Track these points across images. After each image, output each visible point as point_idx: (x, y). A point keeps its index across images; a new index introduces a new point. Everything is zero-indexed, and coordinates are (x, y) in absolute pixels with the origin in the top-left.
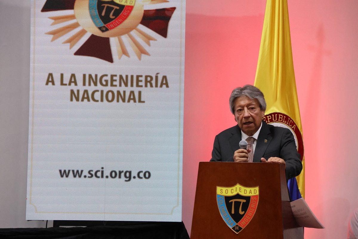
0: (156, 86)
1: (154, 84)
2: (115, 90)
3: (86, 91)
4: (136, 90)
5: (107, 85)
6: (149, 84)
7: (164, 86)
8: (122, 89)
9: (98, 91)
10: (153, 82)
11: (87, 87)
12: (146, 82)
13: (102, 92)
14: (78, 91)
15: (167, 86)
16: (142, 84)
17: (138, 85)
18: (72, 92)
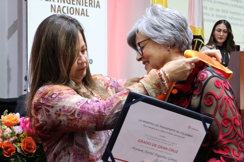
0: (94, 7)
1: (93, 6)
2: (74, 7)
3: (59, 6)
4: (85, 8)
5: (70, 3)
6: (91, 5)
7: (98, 7)
8: (78, 7)
9: (65, 7)
10: (93, 4)
11: (59, 4)
12: (90, 4)
13: (68, 7)
14: (55, 6)
15: (99, 8)
16: (88, 4)
17: (86, 6)
18: (52, 6)
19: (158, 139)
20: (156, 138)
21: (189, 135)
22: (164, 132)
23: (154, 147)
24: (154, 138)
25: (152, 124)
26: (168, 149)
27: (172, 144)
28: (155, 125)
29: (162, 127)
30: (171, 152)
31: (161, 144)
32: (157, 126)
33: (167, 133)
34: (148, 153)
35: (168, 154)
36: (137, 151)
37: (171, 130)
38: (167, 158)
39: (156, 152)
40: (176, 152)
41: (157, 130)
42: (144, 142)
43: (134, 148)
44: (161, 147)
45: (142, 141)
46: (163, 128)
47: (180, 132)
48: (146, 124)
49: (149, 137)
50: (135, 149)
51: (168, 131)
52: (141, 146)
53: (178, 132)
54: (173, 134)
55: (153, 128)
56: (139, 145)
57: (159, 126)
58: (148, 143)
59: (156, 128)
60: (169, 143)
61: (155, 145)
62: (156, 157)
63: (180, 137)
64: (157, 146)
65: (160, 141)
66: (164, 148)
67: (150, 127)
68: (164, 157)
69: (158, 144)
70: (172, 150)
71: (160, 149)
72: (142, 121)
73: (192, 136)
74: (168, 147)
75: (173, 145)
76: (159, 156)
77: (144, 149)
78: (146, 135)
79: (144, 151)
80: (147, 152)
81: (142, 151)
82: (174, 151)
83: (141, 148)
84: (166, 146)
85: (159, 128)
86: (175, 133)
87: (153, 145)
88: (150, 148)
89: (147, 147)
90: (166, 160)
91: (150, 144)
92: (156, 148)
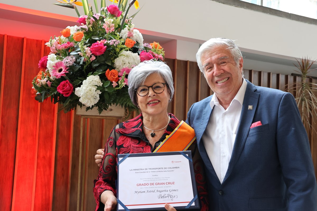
19: (152, 178)
20: (151, 178)
21: (176, 168)
22: (154, 172)
23: (152, 186)
24: (148, 179)
25: (142, 169)
26: (165, 184)
27: (166, 179)
28: (144, 169)
29: (150, 169)
30: (170, 185)
31: (158, 182)
32: (147, 169)
33: (157, 172)
34: (150, 192)
35: (167, 187)
36: (140, 193)
37: (160, 168)
38: (169, 191)
39: (156, 189)
40: (173, 183)
41: (147, 172)
42: (143, 185)
43: (136, 192)
44: (158, 184)
45: (140, 185)
46: (152, 169)
47: (167, 168)
48: (137, 171)
49: (145, 180)
50: (138, 192)
51: (157, 170)
52: (141, 188)
53: (166, 168)
54: (162, 171)
55: (144, 172)
56: (139, 189)
59: (146, 171)
60: (163, 179)
61: (153, 184)
62: (159, 193)
63: (169, 171)
64: (155, 184)
65: (155, 179)
66: (161, 184)
67: (141, 172)
68: (165, 191)
69: (155, 182)
70: (169, 183)
71: (159, 186)
72: (133, 170)
73: (179, 168)
74: (165, 182)
75: (167, 179)
76: (161, 192)
77: (146, 190)
78: (141, 179)
79: (146, 192)
81: (144, 192)
82: (171, 183)
83: (143, 190)
84: (162, 182)
85: (148, 170)
86: (164, 170)
87: (151, 184)
88: (149, 188)
89: (147, 188)
90: (169, 193)
91: (148, 184)
92: (155, 186)
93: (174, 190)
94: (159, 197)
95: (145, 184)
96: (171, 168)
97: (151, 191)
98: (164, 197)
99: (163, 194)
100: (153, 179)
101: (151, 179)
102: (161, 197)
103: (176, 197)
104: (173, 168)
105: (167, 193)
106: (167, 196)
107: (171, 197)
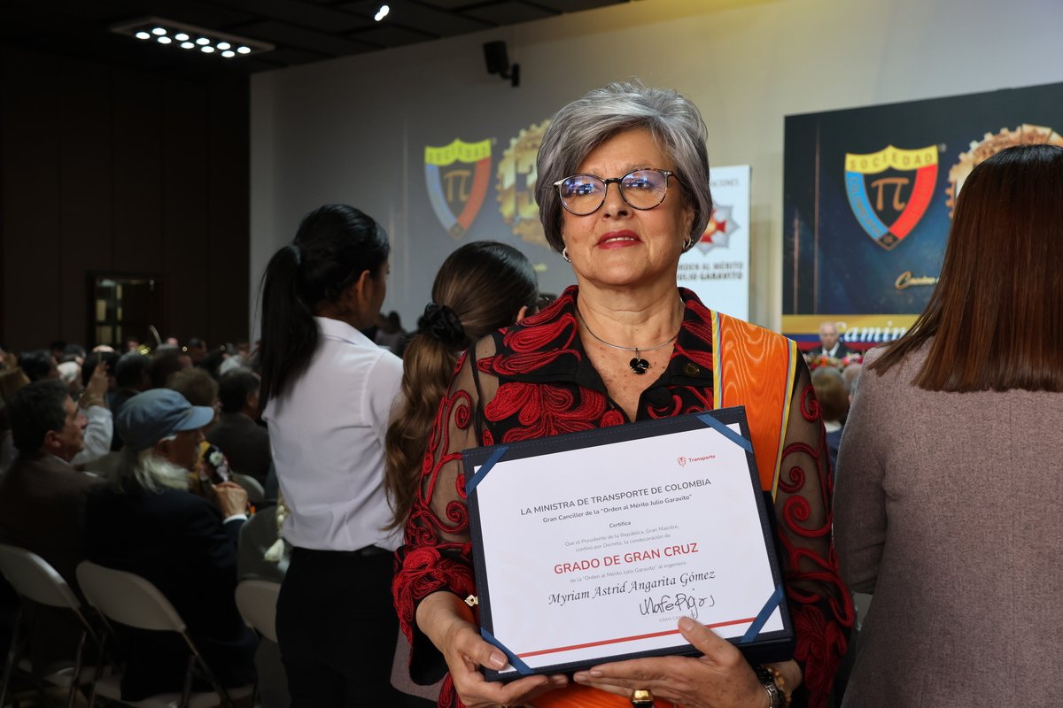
19: (611, 537)
20: (604, 538)
21: (698, 483)
22: (614, 509)
23: (613, 568)
24: (596, 539)
25: (565, 504)
26: (662, 553)
27: (663, 533)
28: (576, 503)
29: (599, 499)
30: (678, 558)
31: (632, 549)
32: (585, 502)
33: (625, 508)
34: (608, 591)
35: (671, 566)
36: (570, 602)
37: (634, 494)
38: (678, 581)
39: (631, 578)
40: (693, 548)
41: (588, 513)
42: (576, 566)
43: (555, 598)
44: (637, 556)
45: (567, 567)
46: (605, 498)
47: (663, 488)
48: (549, 515)
49: (581, 546)
50: (561, 599)
51: (626, 502)
52: (573, 581)
53: (659, 490)
54: (647, 504)
55: (576, 515)
56: (564, 583)
57: (590, 501)
58: (590, 564)
59: (584, 509)
60: (652, 535)
61: (615, 560)
62: (641, 595)
63: (672, 501)
64: (622, 560)
65: (621, 539)
66: (646, 555)
67: (565, 518)
68: (665, 582)
69: (621, 551)
70: (677, 550)
71: (638, 564)
72: (533, 510)
73: (708, 482)
74: (660, 545)
75: (668, 532)
76: (648, 587)
77: (590, 587)
78: (568, 544)
79: (591, 594)
80: (602, 592)
81: (586, 594)
82: (686, 550)
83: (579, 588)
84: (649, 547)
85: (591, 506)
86: (651, 498)
87: (608, 561)
88: (604, 577)
89: (594, 577)
90: (678, 588)
91: (595, 563)
92: (624, 566)
93: (700, 576)
94: (644, 611)
95: (586, 565)
96: (677, 487)
97: (611, 591)
98: (664, 605)
99: (657, 595)
100: (614, 540)
101: (608, 541)
102: (650, 610)
103: (708, 602)
104: (685, 485)
105: (672, 591)
106: (673, 600)
107: (691, 604)
